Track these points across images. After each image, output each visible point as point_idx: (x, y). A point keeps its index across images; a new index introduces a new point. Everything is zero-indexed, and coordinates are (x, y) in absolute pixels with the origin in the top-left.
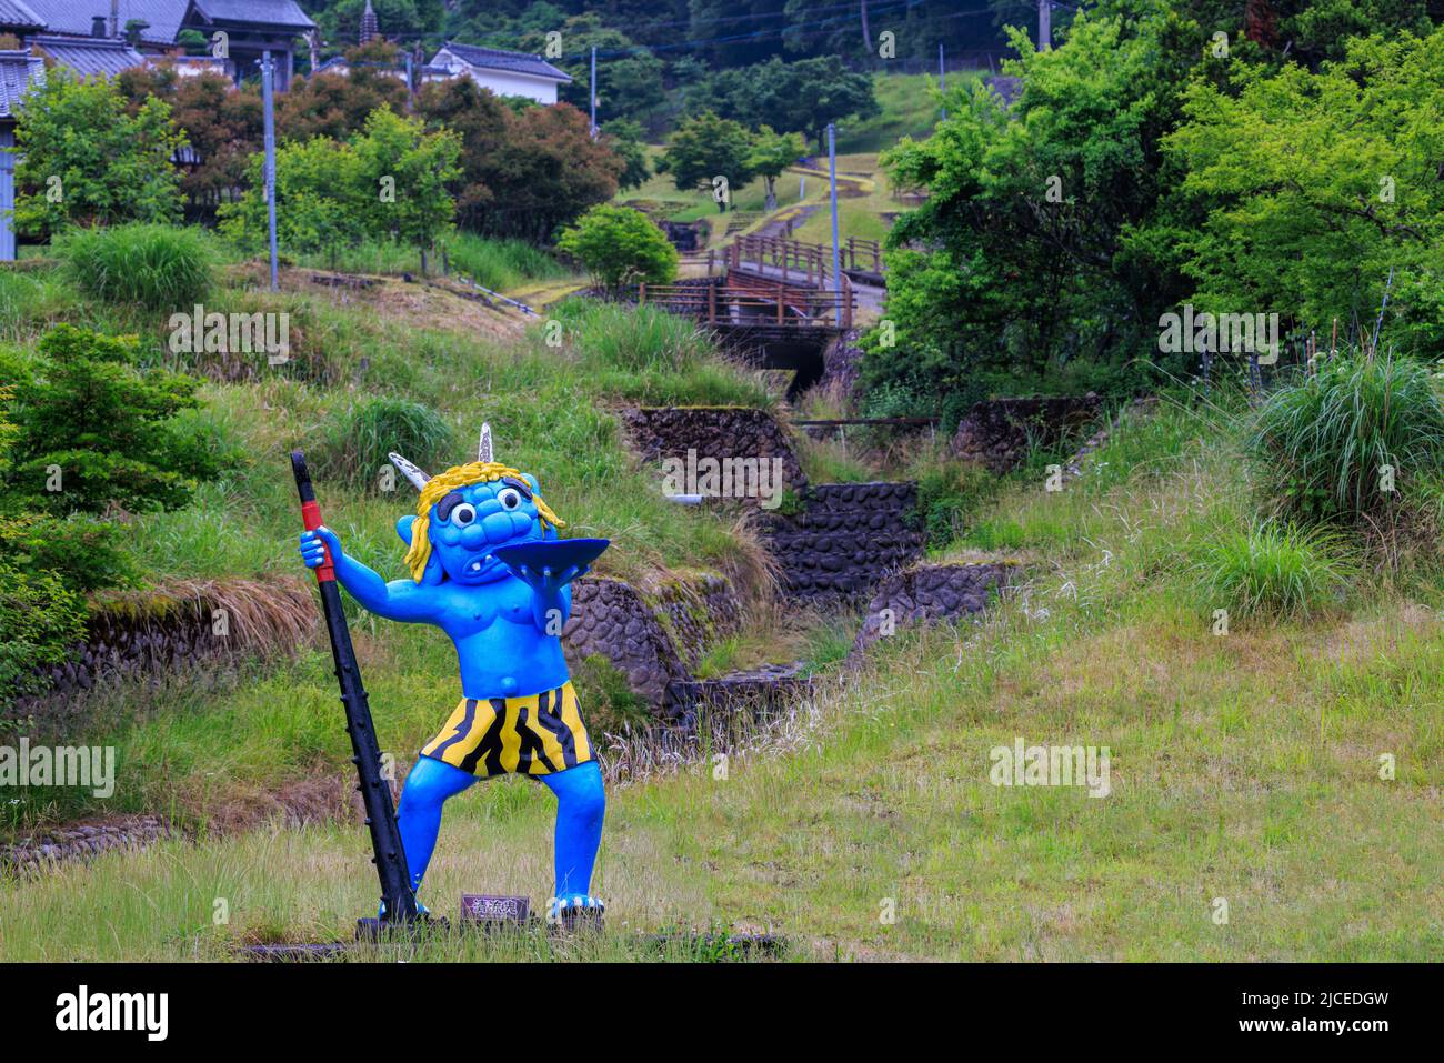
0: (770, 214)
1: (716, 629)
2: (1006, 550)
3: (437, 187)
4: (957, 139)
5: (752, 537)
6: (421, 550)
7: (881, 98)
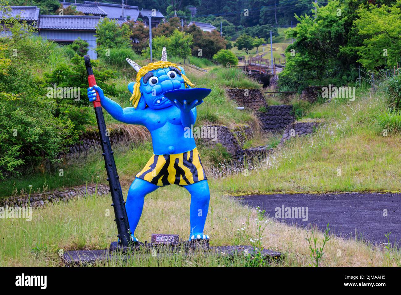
0: (257, 54)
1: (247, 138)
2: (317, 119)
3: (188, 46)
4: (302, 27)
5: (256, 117)
6: (137, 95)
7: (279, 33)
